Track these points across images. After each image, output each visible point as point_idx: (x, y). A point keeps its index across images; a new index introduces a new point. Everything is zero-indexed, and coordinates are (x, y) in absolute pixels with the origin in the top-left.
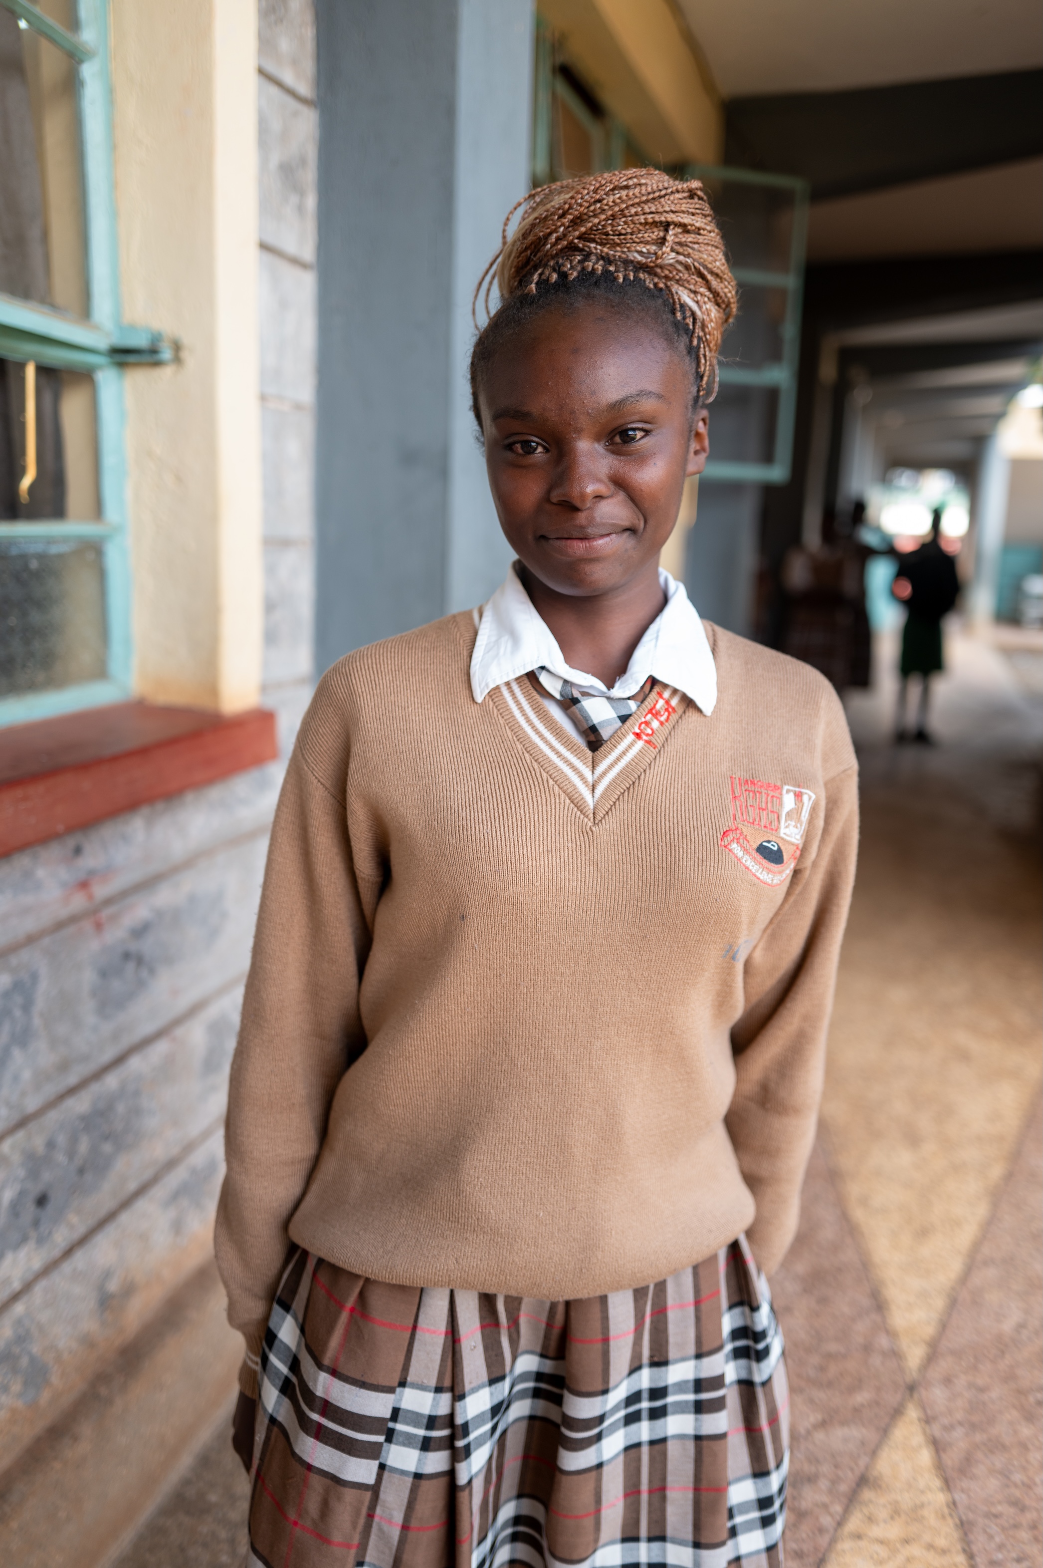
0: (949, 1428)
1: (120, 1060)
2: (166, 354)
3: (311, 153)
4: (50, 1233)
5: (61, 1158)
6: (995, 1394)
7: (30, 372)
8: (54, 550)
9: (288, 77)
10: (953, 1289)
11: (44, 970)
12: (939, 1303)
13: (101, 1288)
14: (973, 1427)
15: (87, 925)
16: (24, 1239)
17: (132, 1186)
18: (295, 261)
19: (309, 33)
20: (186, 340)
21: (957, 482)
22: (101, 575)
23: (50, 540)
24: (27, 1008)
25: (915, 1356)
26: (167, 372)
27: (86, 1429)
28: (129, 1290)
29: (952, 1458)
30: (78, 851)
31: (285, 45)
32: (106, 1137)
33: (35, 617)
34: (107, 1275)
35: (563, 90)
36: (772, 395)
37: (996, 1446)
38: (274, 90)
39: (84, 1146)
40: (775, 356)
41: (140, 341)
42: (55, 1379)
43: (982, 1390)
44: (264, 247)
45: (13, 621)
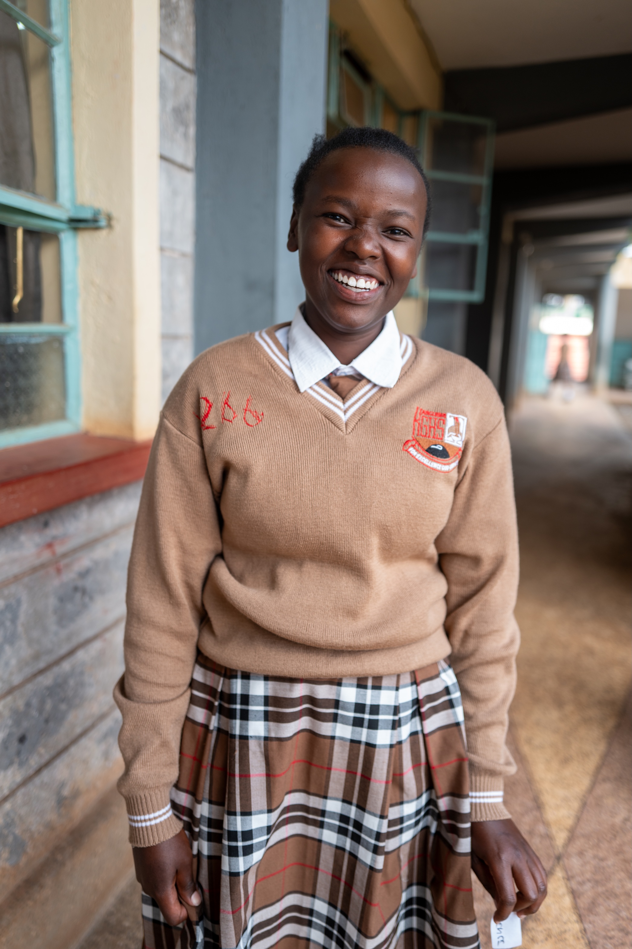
0: (581, 884)
1: (71, 653)
2: (103, 223)
3: (192, 102)
4: (27, 759)
5: (34, 713)
6: (610, 862)
7: (20, 234)
8: (34, 341)
9: (179, 56)
10: (584, 796)
11: (24, 597)
12: (576, 805)
13: (58, 793)
14: (597, 882)
15: (52, 571)
16: (11, 763)
17: (78, 730)
18: (182, 167)
19: (191, 30)
20: (115, 214)
21: (586, 303)
22: (63, 356)
23: (31, 335)
24: (14, 621)
25: (560, 838)
26: (103, 233)
27: (48, 881)
28: (76, 794)
29: (583, 902)
30: (46, 524)
31: (176, 37)
32: (62, 700)
33: (22, 382)
34: (63, 785)
35: (346, 65)
36: (473, 249)
37: (611, 895)
38: (169, 64)
39: (49, 706)
40: (475, 225)
41: (87, 214)
42: (29, 850)
43: (602, 860)
44: (163, 158)
45: (8, 384)
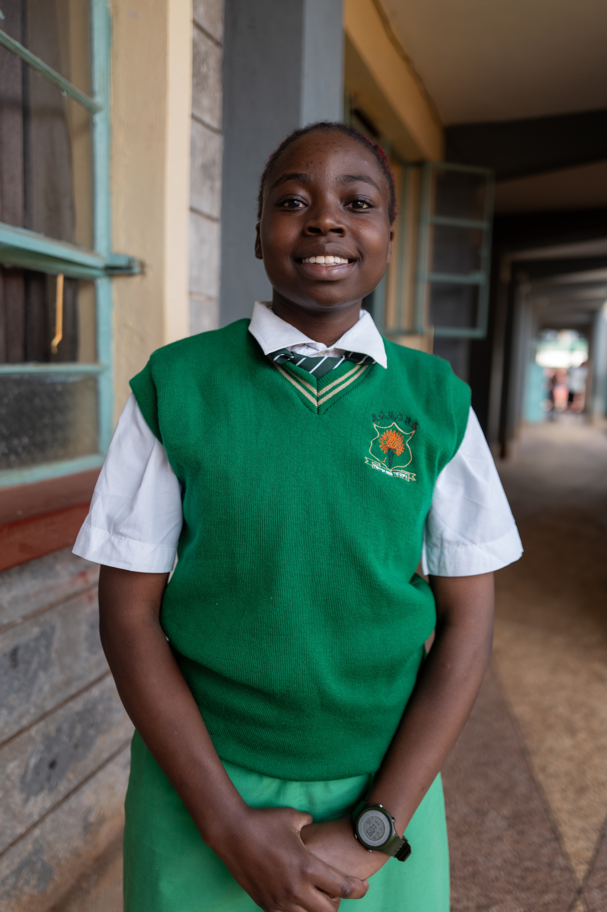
2: (136, 269)
3: (218, 158)
4: (57, 785)
5: (65, 738)
8: (71, 379)
9: (207, 118)
10: (602, 828)
11: (59, 624)
12: (594, 837)
15: (84, 598)
16: (41, 789)
17: (105, 756)
18: (209, 217)
19: (218, 95)
20: (149, 260)
22: (96, 393)
23: (69, 374)
26: (136, 280)
28: (101, 820)
31: (206, 102)
32: (91, 725)
33: (59, 418)
34: (89, 811)
36: (475, 289)
38: (199, 126)
39: (78, 731)
40: (476, 267)
41: (121, 262)
42: (56, 877)
44: (193, 210)
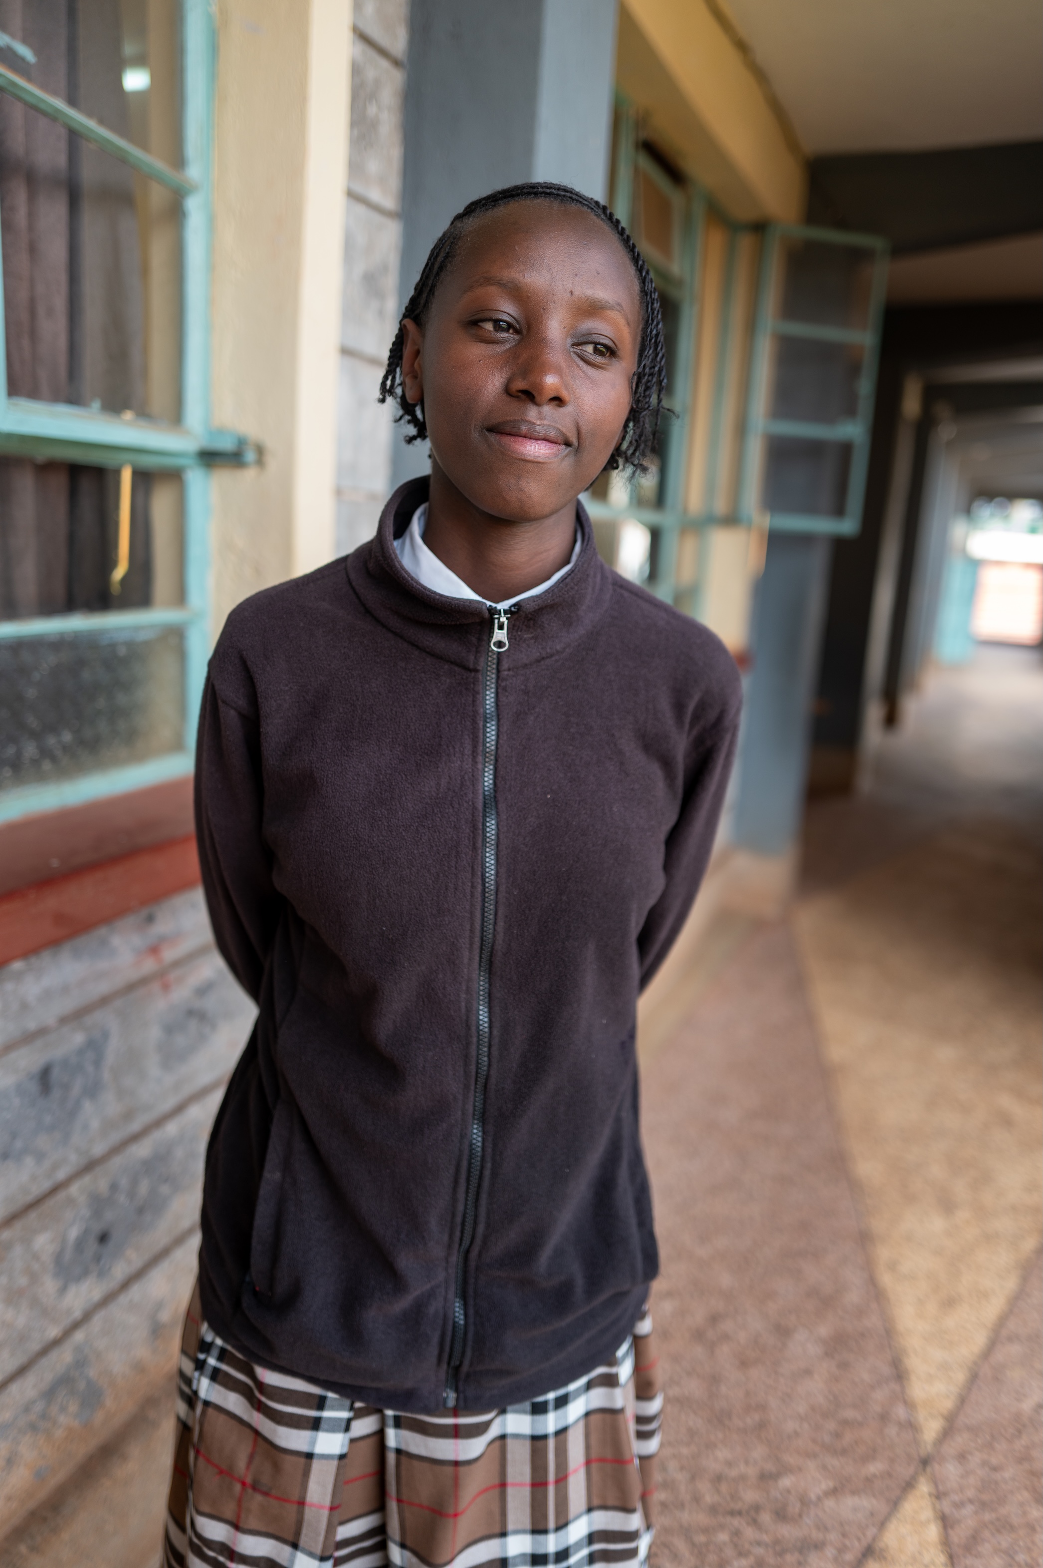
0: (958, 1505)
1: (180, 1109)
2: (250, 456)
3: (393, 261)
4: (110, 1268)
5: (122, 1198)
6: (1007, 1474)
7: (126, 476)
8: (142, 636)
10: (975, 1363)
11: (115, 1029)
12: (960, 1377)
13: (154, 1317)
14: (983, 1505)
15: (156, 987)
16: (85, 1273)
18: (374, 362)
20: (270, 443)
22: (182, 657)
23: (137, 628)
24: (98, 1062)
25: (931, 1429)
26: (249, 475)
29: (959, 1535)
30: (150, 919)
31: (373, 166)
33: (121, 699)
34: (159, 1305)
35: (646, 164)
36: (846, 449)
37: (1004, 1526)
38: (361, 209)
39: (144, 1187)
40: (850, 411)
41: (226, 444)
43: (995, 1469)
44: (345, 351)
45: (101, 703)
